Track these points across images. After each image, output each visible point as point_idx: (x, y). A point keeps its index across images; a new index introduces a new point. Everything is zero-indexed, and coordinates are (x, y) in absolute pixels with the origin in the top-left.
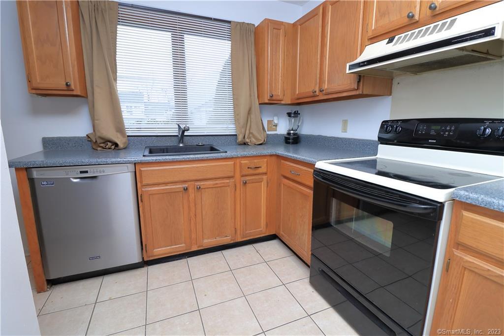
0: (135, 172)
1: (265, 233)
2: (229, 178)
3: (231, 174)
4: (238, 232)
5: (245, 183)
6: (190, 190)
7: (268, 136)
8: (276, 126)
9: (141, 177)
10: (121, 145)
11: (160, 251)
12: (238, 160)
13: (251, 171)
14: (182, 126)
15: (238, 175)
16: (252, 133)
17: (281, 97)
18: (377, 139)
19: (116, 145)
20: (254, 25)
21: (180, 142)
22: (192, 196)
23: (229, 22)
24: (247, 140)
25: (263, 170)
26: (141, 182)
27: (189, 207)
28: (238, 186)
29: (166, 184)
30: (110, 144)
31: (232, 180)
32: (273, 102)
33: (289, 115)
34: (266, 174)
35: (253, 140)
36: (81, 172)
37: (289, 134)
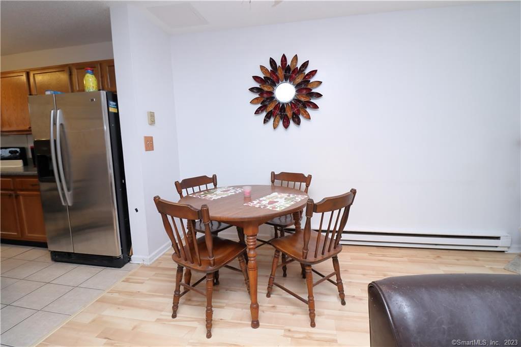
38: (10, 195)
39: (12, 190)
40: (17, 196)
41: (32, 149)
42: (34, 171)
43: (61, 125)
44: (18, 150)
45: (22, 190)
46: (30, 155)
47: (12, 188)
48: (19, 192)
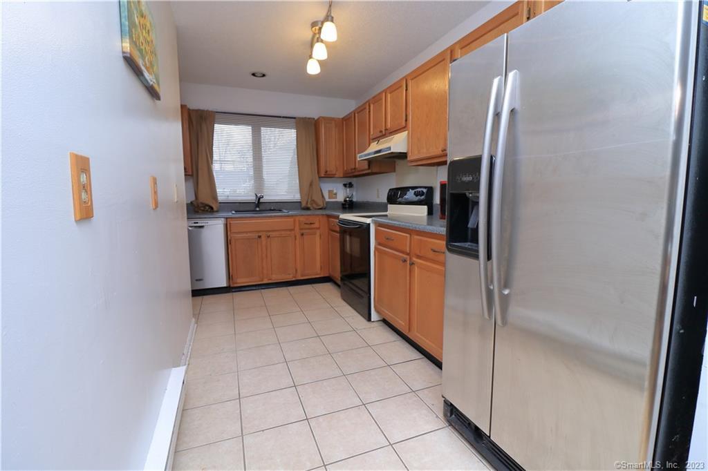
0: (227, 224)
1: (320, 274)
2: (291, 230)
3: (292, 228)
4: (299, 271)
5: (302, 235)
6: (263, 238)
7: (328, 203)
8: (336, 194)
9: (230, 227)
10: (215, 209)
11: (241, 281)
12: (297, 219)
13: (307, 226)
14: (259, 195)
15: (297, 228)
16: (313, 200)
17: (334, 172)
18: (386, 201)
19: (212, 208)
20: (314, 119)
21: (256, 207)
22: (264, 243)
23: (294, 118)
24: (309, 206)
25: (316, 225)
26: (230, 231)
27: (262, 249)
28: (297, 237)
29: (247, 232)
30: (207, 208)
31: (293, 232)
32: (328, 176)
33: (345, 185)
34: (319, 228)
35: (315, 206)
36: (195, 223)
37: (345, 201)
38: (405, 261)
39: (408, 254)
40: (412, 264)
41: (443, 186)
42: (441, 228)
43: (513, 112)
44: (425, 190)
45: (419, 257)
46: (437, 200)
47: (408, 251)
48: (414, 259)
